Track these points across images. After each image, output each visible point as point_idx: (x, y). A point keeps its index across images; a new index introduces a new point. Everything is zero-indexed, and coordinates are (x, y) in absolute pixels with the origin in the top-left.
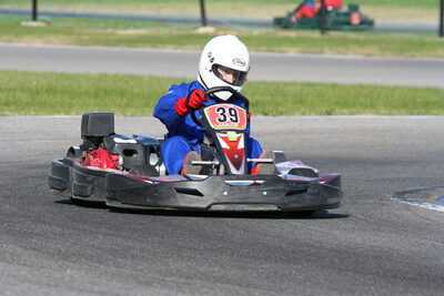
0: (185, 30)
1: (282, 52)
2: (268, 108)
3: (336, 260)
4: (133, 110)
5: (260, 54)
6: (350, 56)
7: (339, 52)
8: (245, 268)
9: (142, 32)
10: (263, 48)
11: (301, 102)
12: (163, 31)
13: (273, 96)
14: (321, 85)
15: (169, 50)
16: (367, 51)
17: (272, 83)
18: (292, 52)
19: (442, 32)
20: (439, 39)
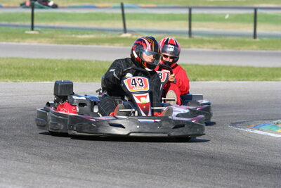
0: (115, 35)
3: (200, 160)
4: (87, 79)
6: (205, 49)
7: (199, 47)
8: (150, 165)
9: (92, 36)
12: (103, 36)
15: (106, 46)
16: (214, 46)
19: (255, 36)
20: (254, 40)
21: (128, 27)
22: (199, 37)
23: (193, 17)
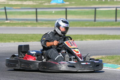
21: (8, 18)
22: (41, 22)
23: (38, 13)
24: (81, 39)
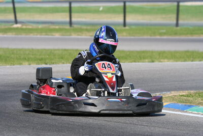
0: (8, 26)
1: (52, 35)
2: (47, 61)
3: (81, 130)
5: (43, 36)
6: (83, 37)
7: (78, 35)
10: (44, 34)
11: (62, 58)
13: (49, 55)
14: (71, 50)
17: (48, 50)
18: (57, 35)
19: (125, 24)
20: (124, 28)
21: (19, 19)
22: (79, 26)
23: (73, 10)
24: (150, 60)
